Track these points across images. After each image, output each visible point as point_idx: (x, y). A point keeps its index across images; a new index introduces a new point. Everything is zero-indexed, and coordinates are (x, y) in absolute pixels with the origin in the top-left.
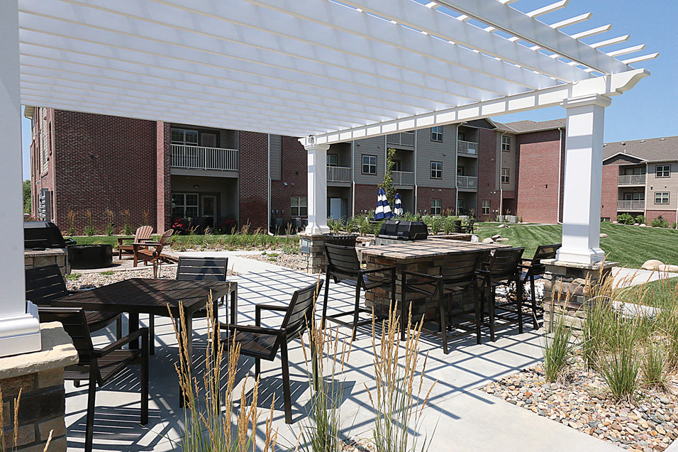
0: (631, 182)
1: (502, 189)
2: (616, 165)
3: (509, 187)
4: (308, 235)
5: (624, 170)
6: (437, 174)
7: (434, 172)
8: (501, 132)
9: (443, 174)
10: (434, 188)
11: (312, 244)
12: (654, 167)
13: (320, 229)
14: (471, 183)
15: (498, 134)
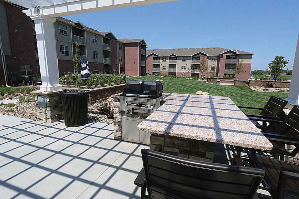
0: (156, 63)
1: (120, 63)
2: (152, 57)
3: (122, 63)
4: (43, 93)
5: (154, 59)
6: (95, 57)
7: (94, 56)
8: (119, 42)
9: (98, 57)
10: (95, 63)
11: (48, 100)
12: (162, 59)
13: (54, 88)
14: (109, 61)
15: (117, 42)
